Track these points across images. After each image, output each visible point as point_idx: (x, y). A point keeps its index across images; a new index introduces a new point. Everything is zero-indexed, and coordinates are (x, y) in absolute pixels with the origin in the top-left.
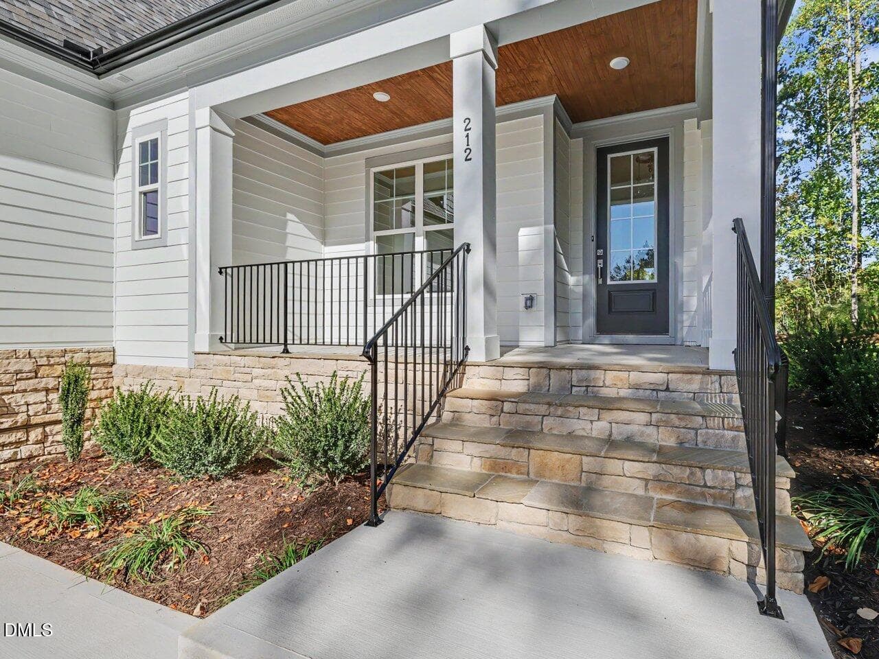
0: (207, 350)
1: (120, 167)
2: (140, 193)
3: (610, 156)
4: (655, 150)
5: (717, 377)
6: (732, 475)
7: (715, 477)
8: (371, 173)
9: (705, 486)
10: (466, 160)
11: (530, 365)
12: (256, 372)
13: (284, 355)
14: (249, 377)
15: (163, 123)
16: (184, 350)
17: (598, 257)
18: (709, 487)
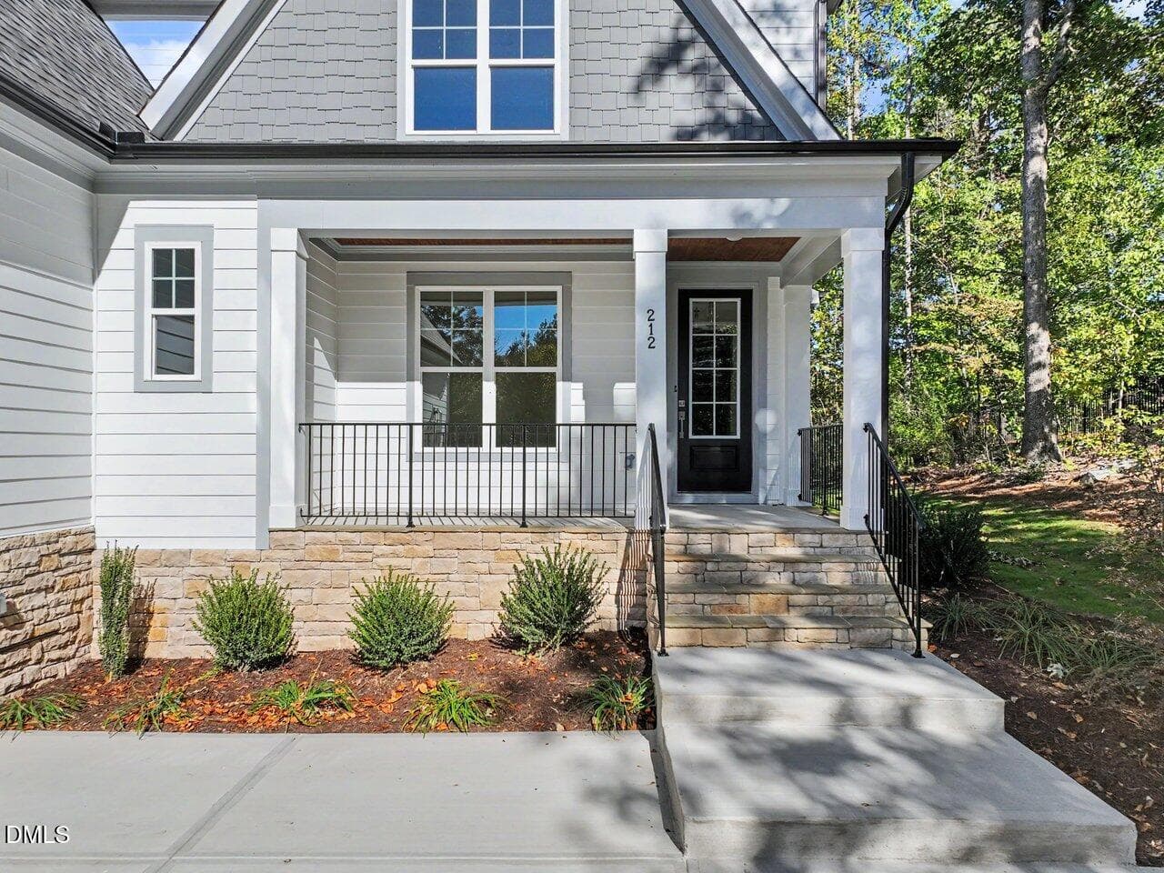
0: (293, 526)
1: (103, 272)
2: (153, 316)
3: (692, 300)
4: (738, 301)
5: (854, 536)
6: (883, 596)
7: (874, 599)
8: (416, 291)
9: (868, 605)
10: (649, 347)
11: (713, 531)
12: (377, 550)
13: (410, 529)
14: (369, 556)
15: (206, 231)
16: (251, 526)
17: (680, 409)
18: (871, 606)
